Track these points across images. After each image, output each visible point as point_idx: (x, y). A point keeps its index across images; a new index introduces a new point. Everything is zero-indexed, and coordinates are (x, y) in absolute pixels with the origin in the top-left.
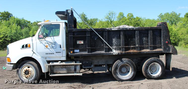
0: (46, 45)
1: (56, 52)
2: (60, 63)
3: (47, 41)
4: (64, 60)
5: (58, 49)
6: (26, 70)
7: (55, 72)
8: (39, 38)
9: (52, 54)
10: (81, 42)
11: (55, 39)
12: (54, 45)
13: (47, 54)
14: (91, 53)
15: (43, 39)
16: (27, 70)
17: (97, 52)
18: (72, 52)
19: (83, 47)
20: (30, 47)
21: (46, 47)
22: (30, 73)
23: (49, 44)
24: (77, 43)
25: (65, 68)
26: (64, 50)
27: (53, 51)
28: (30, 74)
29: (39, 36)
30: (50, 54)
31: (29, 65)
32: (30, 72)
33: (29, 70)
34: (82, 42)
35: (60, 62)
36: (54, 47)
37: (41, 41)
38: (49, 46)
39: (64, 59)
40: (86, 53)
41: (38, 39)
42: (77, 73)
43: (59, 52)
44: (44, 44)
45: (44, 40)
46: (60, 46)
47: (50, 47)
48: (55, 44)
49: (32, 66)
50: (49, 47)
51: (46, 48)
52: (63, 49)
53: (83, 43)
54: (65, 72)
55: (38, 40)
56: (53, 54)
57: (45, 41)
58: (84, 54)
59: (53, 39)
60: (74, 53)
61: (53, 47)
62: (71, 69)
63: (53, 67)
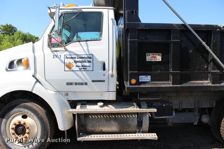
0: (67, 61)
1: (93, 81)
2: (101, 107)
3: (70, 52)
4: (110, 99)
5: (99, 74)
6: (17, 124)
7: (90, 128)
8: (51, 45)
9: (82, 84)
10: (155, 57)
11: (90, 48)
12: (89, 62)
13: (71, 84)
14: (180, 86)
15: (61, 46)
16: (20, 122)
17: (193, 82)
18: (134, 81)
19: (161, 70)
20: (27, 66)
21: (69, 66)
22: (27, 131)
23: (77, 60)
24: (147, 60)
25: (115, 119)
26: (112, 76)
27: (84, 76)
28: (28, 133)
29: (50, 37)
30: (76, 84)
31: (26, 110)
32: (28, 128)
33: (25, 124)
34: (159, 58)
35: (101, 104)
36: (88, 68)
37: (55, 53)
38: (74, 64)
39: (112, 96)
40: (169, 84)
41: (49, 46)
42: (143, 132)
43: (100, 81)
44: (63, 58)
45: (63, 49)
46: (104, 65)
47: (78, 66)
48: (91, 60)
49: (32, 114)
50: (75, 68)
51: (67, 69)
52: (110, 72)
53: (160, 60)
54: (114, 128)
55: (48, 51)
56: (86, 84)
57: (66, 53)
58: (163, 86)
59: (85, 48)
60: (138, 85)
61: (84, 68)
62: (130, 122)
63: (85, 117)
